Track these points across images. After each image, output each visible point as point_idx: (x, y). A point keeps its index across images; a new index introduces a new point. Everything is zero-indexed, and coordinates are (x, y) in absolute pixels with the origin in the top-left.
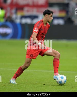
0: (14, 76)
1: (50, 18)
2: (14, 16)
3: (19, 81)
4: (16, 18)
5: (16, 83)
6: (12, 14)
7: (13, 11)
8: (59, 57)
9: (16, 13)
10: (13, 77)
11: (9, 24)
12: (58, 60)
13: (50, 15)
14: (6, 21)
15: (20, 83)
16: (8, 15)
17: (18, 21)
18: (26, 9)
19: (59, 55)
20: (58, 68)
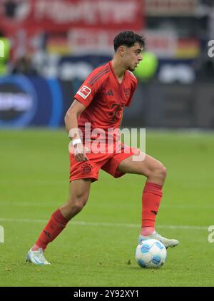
0: (40, 240)
1: (133, 58)
2: (38, 58)
3: (55, 257)
4: (46, 63)
5: (46, 263)
6: (31, 49)
7: (36, 41)
8: (163, 180)
9: (44, 47)
10: (37, 244)
11: (22, 80)
12: (160, 187)
13: (133, 48)
14: (15, 72)
15: (58, 261)
16: (20, 52)
17: (51, 72)
18: (75, 34)
19: (164, 174)
20: (155, 213)
